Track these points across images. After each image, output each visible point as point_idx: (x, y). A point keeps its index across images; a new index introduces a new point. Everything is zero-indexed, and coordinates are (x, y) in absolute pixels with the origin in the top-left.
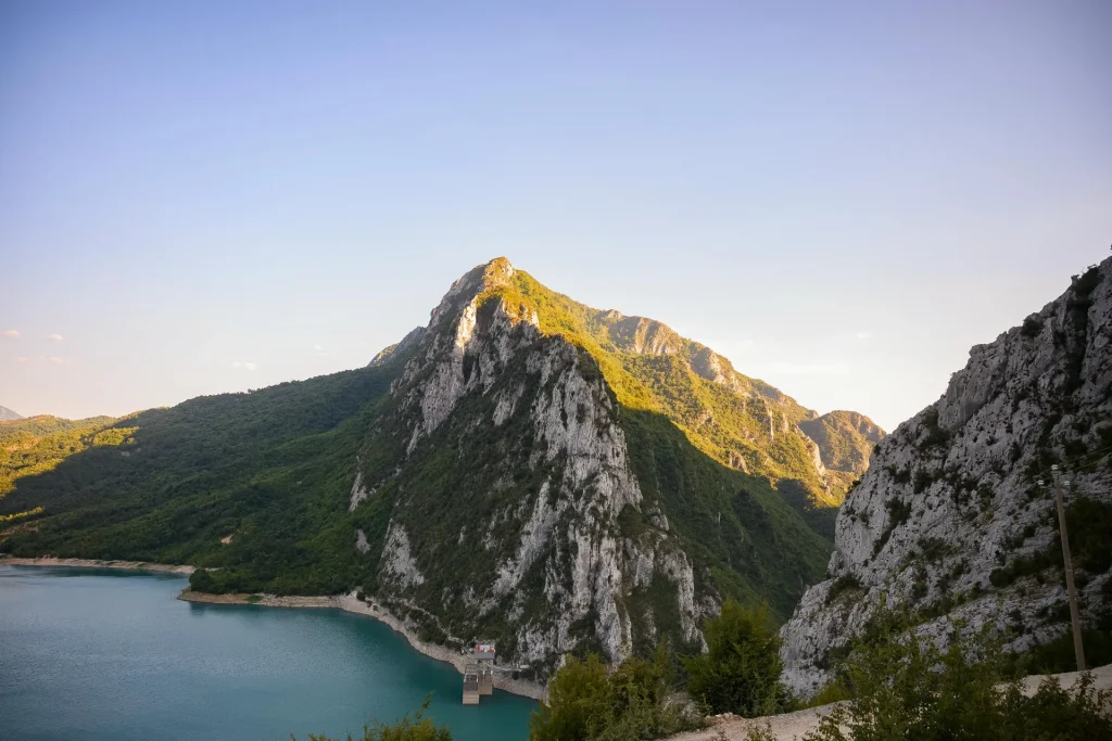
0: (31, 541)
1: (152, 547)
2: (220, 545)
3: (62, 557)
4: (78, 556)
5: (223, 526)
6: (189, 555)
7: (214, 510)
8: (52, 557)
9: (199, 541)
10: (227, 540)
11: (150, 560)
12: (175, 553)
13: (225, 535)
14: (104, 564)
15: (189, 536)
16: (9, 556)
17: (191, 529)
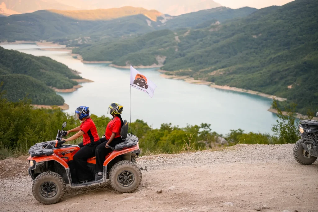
0: (221, 79)
1: (262, 86)
2: (287, 89)
3: (231, 86)
4: (236, 86)
5: (288, 80)
6: (275, 92)
7: (286, 72)
8: (227, 86)
9: (279, 86)
10: (290, 87)
11: (260, 91)
12: (269, 89)
13: (289, 84)
14: (245, 91)
15: (276, 83)
16: (214, 84)
17: (277, 80)
